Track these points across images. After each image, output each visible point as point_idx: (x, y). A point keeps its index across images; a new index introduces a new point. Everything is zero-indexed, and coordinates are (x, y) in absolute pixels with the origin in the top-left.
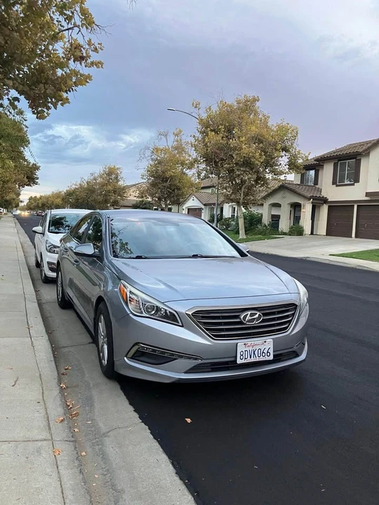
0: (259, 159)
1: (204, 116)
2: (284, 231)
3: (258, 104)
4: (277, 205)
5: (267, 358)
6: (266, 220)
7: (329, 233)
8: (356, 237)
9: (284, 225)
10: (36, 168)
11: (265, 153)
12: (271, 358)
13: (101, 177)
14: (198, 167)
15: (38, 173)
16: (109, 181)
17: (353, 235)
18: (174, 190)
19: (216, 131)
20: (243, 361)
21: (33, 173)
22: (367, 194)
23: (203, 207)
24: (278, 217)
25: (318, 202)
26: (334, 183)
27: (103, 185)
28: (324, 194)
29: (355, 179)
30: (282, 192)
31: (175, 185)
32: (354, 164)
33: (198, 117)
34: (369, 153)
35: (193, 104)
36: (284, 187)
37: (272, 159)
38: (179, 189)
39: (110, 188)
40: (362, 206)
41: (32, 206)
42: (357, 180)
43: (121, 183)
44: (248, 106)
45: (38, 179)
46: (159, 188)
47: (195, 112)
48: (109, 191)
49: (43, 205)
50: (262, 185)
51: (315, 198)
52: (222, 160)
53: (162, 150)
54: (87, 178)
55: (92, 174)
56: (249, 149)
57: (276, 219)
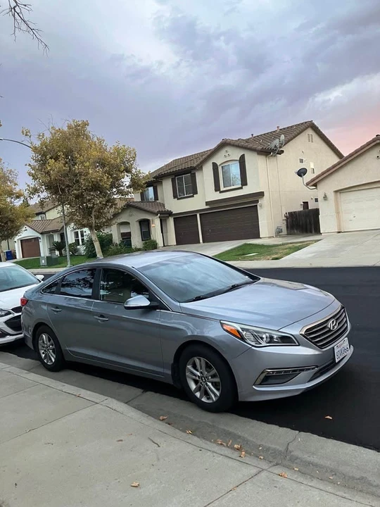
0: (106, 181)
1: (38, 144)
2: (138, 247)
3: (88, 128)
4: (127, 224)
6: (116, 239)
7: (179, 242)
8: (204, 242)
9: (136, 241)
11: (111, 175)
14: (39, 196)
17: (201, 241)
18: (6, 223)
19: (56, 159)
20: (338, 360)
22: (207, 203)
23: (40, 236)
24: (129, 234)
25: (165, 215)
26: (175, 196)
28: (168, 208)
29: (194, 191)
30: (129, 211)
31: (7, 217)
32: (190, 178)
33: (30, 145)
34: (202, 167)
35: (23, 132)
36: (130, 206)
37: (118, 180)
38: (12, 221)
40: (204, 214)
42: (196, 192)
44: (79, 131)
47: (26, 141)
50: (111, 207)
51: (161, 213)
52: (68, 186)
56: (96, 173)
57: (126, 237)
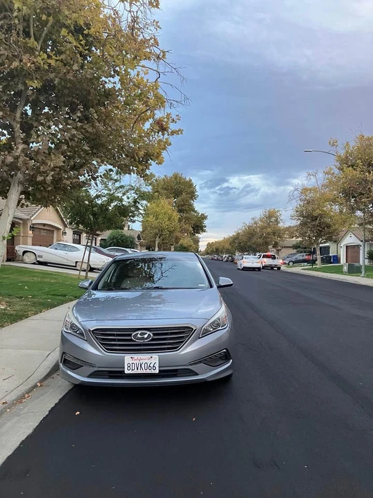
1: (342, 153)
5: (153, 372)
10: (204, 217)
12: (157, 371)
13: (261, 220)
15: (206, 222)
16: (269, 224)
18: (324, 228)
20: (130, 372)
21: (201, 223)
27: (262, 228)
31: (325, 223)
33: (336, 155)
35: (330, 143)
38: (329, 226)
39: (269, 230)
41: (209, 251)
43: (281, 225)
45: (205, 227)
46: (309, 227)
47: (333, 150)
48: (269, 234)
49: (217, 250)
53: (310, 190)
54: (249, 222)
55: (253, 219)
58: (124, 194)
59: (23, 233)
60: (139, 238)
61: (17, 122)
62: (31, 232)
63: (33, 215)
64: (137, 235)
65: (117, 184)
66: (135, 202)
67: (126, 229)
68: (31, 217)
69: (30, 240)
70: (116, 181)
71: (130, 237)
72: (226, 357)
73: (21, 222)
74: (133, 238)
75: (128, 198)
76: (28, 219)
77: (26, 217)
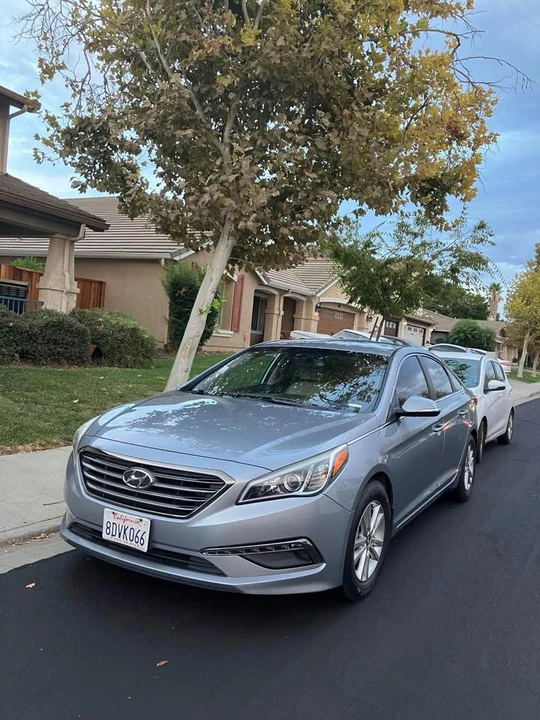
5: (140, 548)
12: (145, 549)
20: (109, 538)
58: (434, 257)
59: (307, 314)
60: (503, 333)
61: (226, 145)
62: (317, 314)
63: (320, 291)
64: (500, 329)
65: (418, 241)
66: (454, 270)
67: (491, 319)
68: (316, 293)
69: (314, 325)
70: (416, 235)
71: (488, 331)
72: (308, 554)
73: (304, 299)
74: (492, 334)
75: (441, 264)
76: (313, 296)
77: (311, 293)
